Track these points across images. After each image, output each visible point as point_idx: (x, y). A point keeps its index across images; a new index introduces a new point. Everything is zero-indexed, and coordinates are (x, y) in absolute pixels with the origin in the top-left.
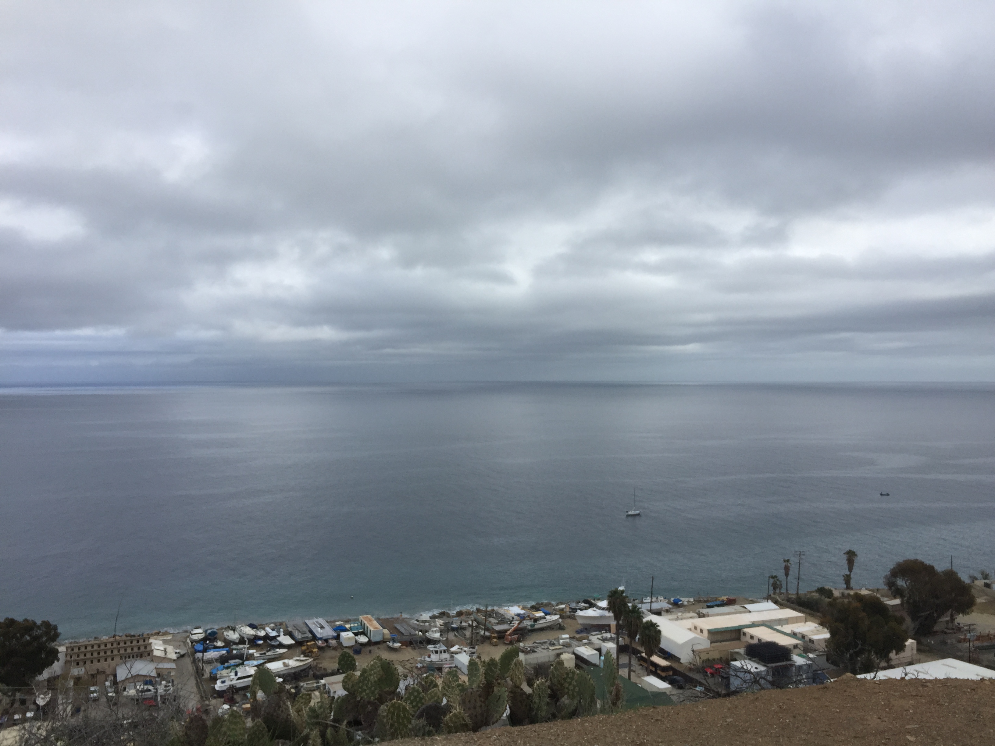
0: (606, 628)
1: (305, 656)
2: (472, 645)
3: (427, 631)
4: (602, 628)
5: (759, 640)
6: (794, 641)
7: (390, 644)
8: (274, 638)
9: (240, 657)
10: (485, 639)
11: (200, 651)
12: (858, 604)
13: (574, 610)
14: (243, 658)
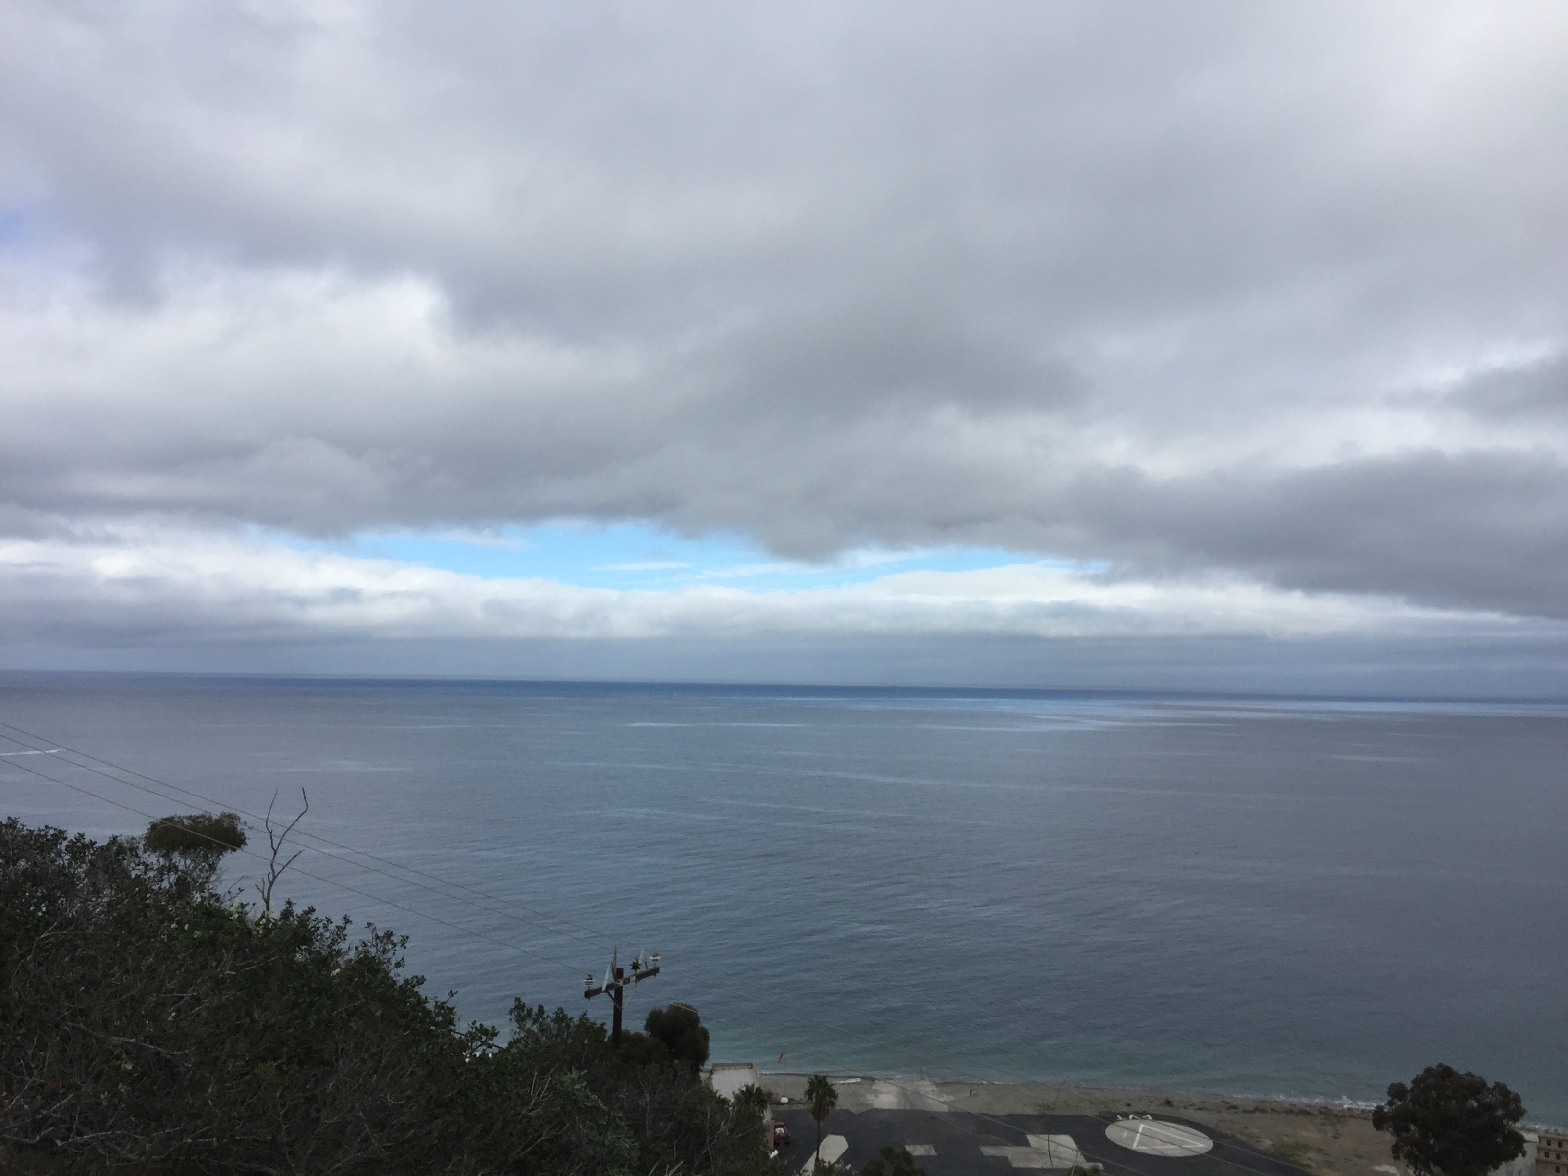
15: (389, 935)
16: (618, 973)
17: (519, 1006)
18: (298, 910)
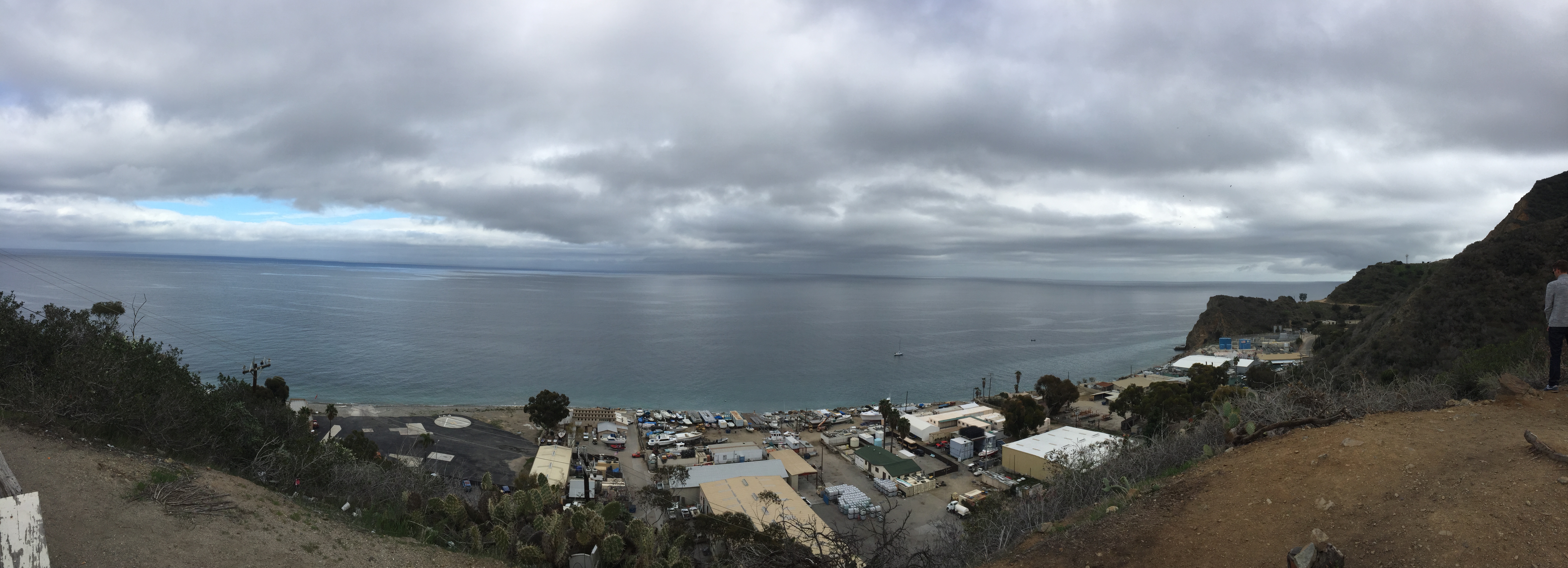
0: (879, 422)
1: (698, 431)
2: (797, 431)
3: (770, 422)
4: (876, 422)
5: (967, 425)
6: (986, 424)
7: (748, 429)
8: (681, 419)
9: (662, 428)
10: (805, 428)
11: (641, 422)
12: (1020, 401)
13: (860, 412)
14: (664, 430)
15: (176, 349)
16: (255, 366)
17: (221, 376)
18: (145, 339)
